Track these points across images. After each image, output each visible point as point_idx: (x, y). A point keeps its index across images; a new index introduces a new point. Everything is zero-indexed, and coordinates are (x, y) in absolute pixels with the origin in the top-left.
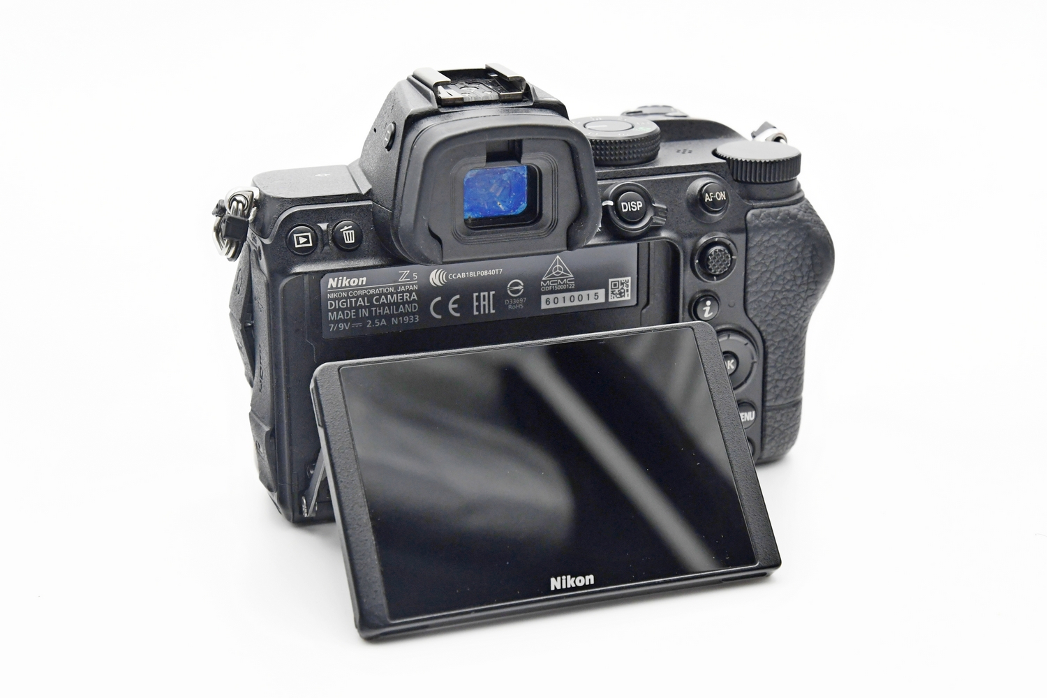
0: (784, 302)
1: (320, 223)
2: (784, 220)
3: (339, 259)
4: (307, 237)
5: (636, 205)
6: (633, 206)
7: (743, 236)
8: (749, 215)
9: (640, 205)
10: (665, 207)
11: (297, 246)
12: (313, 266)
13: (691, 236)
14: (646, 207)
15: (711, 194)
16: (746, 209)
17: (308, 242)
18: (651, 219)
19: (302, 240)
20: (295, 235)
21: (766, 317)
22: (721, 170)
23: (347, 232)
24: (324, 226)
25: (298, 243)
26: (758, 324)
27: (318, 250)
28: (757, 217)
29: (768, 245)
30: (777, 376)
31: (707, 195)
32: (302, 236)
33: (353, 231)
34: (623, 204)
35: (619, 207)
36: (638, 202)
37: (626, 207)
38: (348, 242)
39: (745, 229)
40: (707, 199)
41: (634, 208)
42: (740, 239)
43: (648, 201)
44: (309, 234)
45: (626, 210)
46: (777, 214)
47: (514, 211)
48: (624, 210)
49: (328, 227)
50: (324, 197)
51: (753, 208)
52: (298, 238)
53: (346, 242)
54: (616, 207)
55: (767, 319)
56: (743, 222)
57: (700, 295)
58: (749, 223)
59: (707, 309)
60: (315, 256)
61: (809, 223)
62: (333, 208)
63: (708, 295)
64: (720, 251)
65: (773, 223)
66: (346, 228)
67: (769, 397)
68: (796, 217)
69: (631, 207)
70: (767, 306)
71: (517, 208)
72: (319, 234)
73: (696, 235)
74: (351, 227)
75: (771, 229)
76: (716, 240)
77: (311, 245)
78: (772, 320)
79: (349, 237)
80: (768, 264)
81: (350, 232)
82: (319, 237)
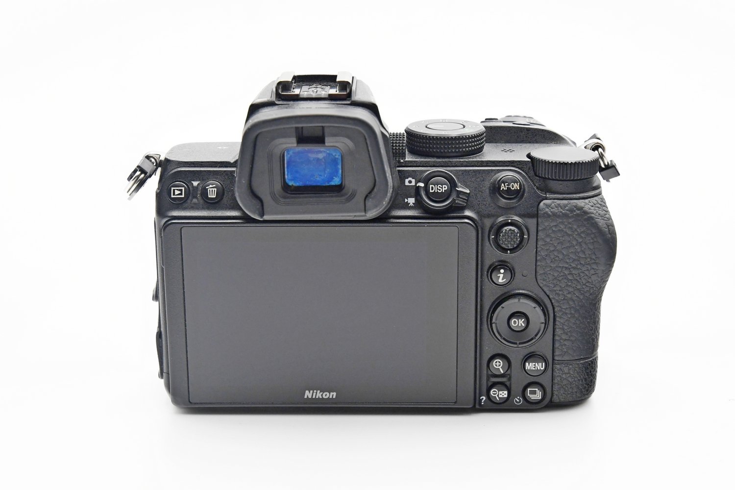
0: (570, 277)
1: (194, 181)
2: (571, 211)
3: (203, 209)
4: (181, 190)
5: (442, 188)
6: (438, 188)
7: (534, 221)
8: (542, 204)
9: (445, 188)
10: (468, 191)
11: (172, 196)
12: (183, 212)
13: (489, 216)
14: (451, 190)
15: (506, 184)
16: (541, 199)
17: (181, 194)
18: (454, 200)
19: (177, 192)
20: (172, 188)
21: (554, 287)
22: (525, 166)
23: (211, 189)
24: (195, 183)
25: (174, 194)
26: (548, 293)
27: (189, 201)
28: (548, 206)
29: (556, 230)
30: (564, 337)
31: (503, 185)
32: (177, 190)
33: (216, 189)
34: (431, 186)
35: (428, 189)
36: (444, 186)
37: (433, 189)
38: (211, 197)
39: (536, 215)
40: (503, 187)
41: (440, 190)
42: (531, 223)
43: (453, 185)
44: (183, 188)
45: (433, 191)
46: (565, 206)
47: (328, 183)
48: (431, 191)
49: (198, 184)
50: (202, 162)
51: (546, 199)
52: (174, 190)
53: (209, 196)
54: (426, 188)
55: (555, 289)
56: (535, 209)
57: (497, 264)
58: (540, 211)
59: (501, 276)
60: (186, 205)
61: (593, 215)
62: (205, 171)
63: (503, 264)
64: (514, 231)
65: (561, 212)
66: (211, 186)
67: (557, 353)
68: (582, 209)
69: (437, 189)
70: (555, 278)
71: (331, 181)
72: (191, 189)
73: (493, 216)
74: (215, 186)
75: (559, 217)
76: (510, 221)
77: (183, 196)
78: (560, 290)
79: (212, 194)
80: (556, 245)
81: (213, 189)
82: (191, 191)
